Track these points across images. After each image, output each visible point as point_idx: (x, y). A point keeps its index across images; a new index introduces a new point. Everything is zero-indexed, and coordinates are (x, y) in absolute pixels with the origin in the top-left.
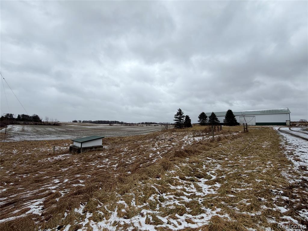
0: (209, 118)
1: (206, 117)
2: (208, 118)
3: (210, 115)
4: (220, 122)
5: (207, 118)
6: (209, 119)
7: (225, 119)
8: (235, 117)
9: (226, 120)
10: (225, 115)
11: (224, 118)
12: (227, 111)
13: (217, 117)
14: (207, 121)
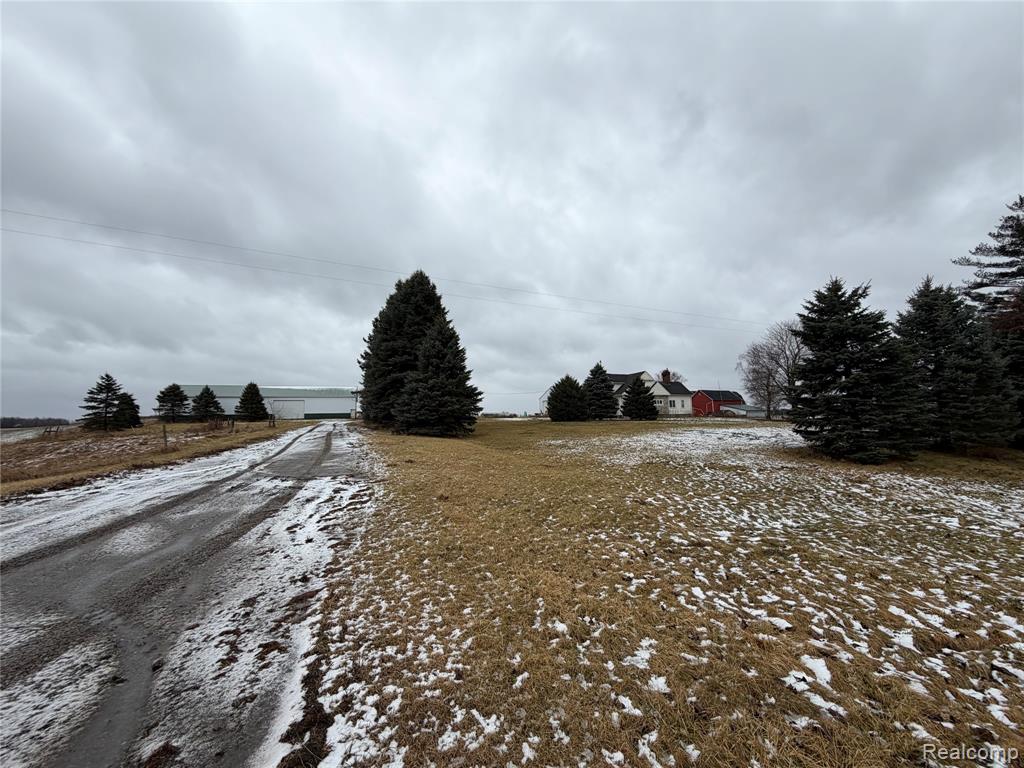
0: (194, 401)
1: (186, 398)
2: (190, 401)
3: (198, 394)
4: (226, 413)
5: (186, 402)
6: (193, 404)
7: (239, 404)
8: (262, 400)
9: (241, 407)
10: (240, 395)
11: (237, 402)
12: (246, 384)
13: (219, 400)
14: (187, 410)
